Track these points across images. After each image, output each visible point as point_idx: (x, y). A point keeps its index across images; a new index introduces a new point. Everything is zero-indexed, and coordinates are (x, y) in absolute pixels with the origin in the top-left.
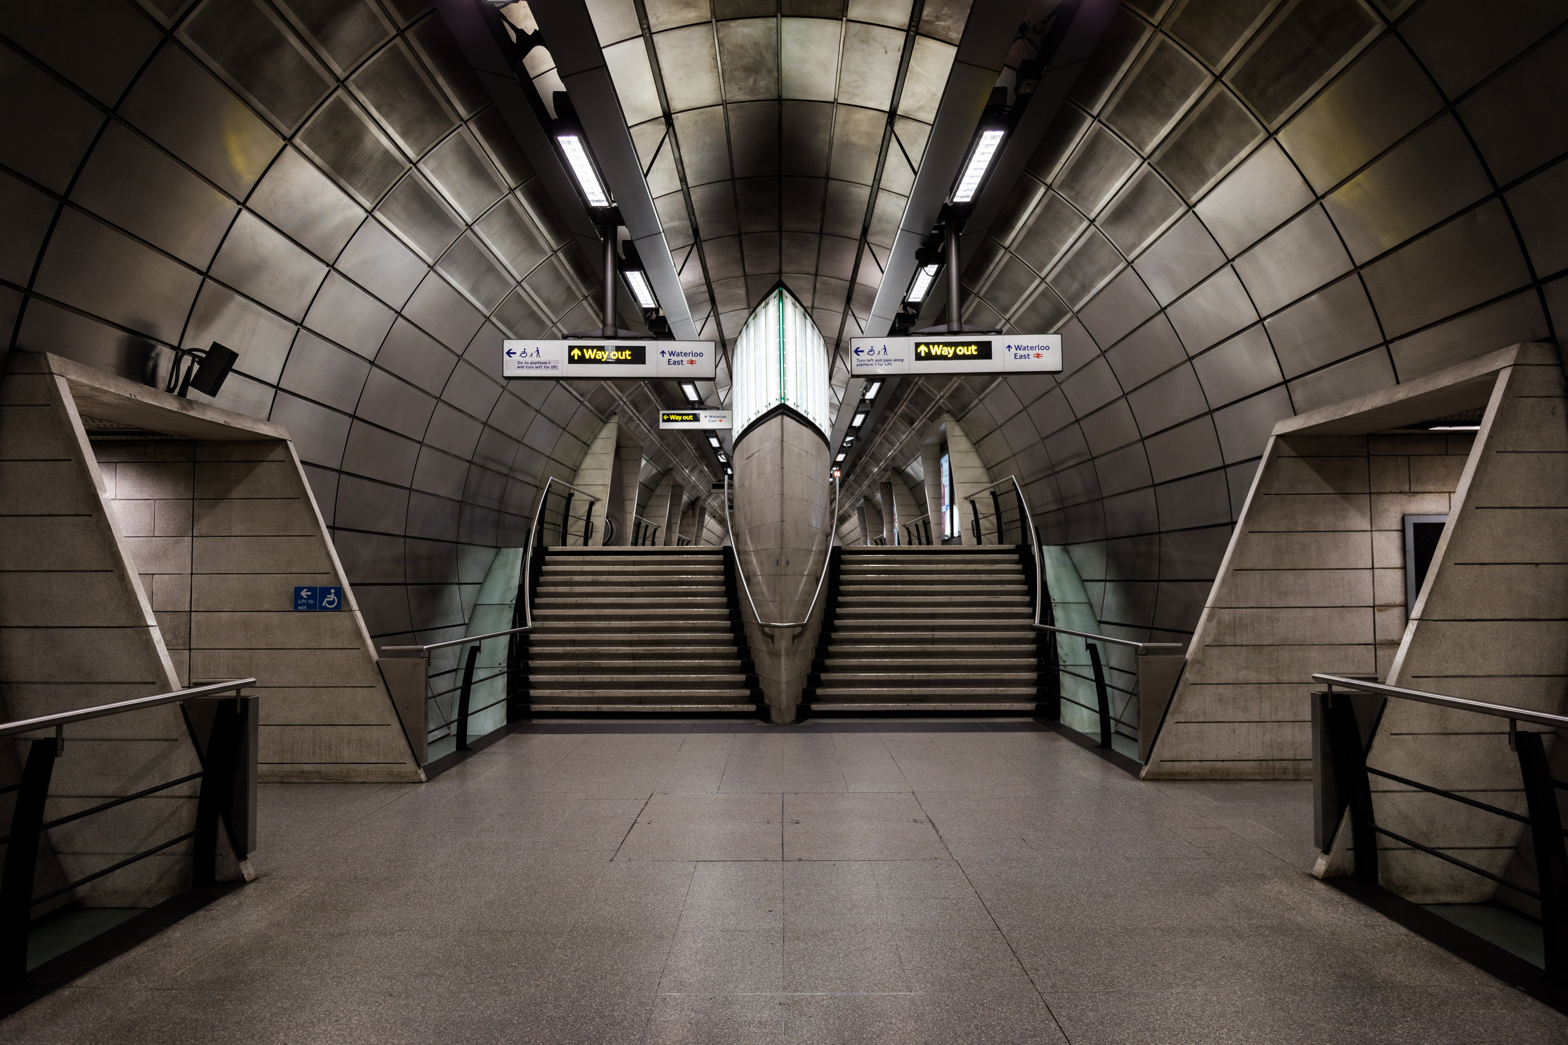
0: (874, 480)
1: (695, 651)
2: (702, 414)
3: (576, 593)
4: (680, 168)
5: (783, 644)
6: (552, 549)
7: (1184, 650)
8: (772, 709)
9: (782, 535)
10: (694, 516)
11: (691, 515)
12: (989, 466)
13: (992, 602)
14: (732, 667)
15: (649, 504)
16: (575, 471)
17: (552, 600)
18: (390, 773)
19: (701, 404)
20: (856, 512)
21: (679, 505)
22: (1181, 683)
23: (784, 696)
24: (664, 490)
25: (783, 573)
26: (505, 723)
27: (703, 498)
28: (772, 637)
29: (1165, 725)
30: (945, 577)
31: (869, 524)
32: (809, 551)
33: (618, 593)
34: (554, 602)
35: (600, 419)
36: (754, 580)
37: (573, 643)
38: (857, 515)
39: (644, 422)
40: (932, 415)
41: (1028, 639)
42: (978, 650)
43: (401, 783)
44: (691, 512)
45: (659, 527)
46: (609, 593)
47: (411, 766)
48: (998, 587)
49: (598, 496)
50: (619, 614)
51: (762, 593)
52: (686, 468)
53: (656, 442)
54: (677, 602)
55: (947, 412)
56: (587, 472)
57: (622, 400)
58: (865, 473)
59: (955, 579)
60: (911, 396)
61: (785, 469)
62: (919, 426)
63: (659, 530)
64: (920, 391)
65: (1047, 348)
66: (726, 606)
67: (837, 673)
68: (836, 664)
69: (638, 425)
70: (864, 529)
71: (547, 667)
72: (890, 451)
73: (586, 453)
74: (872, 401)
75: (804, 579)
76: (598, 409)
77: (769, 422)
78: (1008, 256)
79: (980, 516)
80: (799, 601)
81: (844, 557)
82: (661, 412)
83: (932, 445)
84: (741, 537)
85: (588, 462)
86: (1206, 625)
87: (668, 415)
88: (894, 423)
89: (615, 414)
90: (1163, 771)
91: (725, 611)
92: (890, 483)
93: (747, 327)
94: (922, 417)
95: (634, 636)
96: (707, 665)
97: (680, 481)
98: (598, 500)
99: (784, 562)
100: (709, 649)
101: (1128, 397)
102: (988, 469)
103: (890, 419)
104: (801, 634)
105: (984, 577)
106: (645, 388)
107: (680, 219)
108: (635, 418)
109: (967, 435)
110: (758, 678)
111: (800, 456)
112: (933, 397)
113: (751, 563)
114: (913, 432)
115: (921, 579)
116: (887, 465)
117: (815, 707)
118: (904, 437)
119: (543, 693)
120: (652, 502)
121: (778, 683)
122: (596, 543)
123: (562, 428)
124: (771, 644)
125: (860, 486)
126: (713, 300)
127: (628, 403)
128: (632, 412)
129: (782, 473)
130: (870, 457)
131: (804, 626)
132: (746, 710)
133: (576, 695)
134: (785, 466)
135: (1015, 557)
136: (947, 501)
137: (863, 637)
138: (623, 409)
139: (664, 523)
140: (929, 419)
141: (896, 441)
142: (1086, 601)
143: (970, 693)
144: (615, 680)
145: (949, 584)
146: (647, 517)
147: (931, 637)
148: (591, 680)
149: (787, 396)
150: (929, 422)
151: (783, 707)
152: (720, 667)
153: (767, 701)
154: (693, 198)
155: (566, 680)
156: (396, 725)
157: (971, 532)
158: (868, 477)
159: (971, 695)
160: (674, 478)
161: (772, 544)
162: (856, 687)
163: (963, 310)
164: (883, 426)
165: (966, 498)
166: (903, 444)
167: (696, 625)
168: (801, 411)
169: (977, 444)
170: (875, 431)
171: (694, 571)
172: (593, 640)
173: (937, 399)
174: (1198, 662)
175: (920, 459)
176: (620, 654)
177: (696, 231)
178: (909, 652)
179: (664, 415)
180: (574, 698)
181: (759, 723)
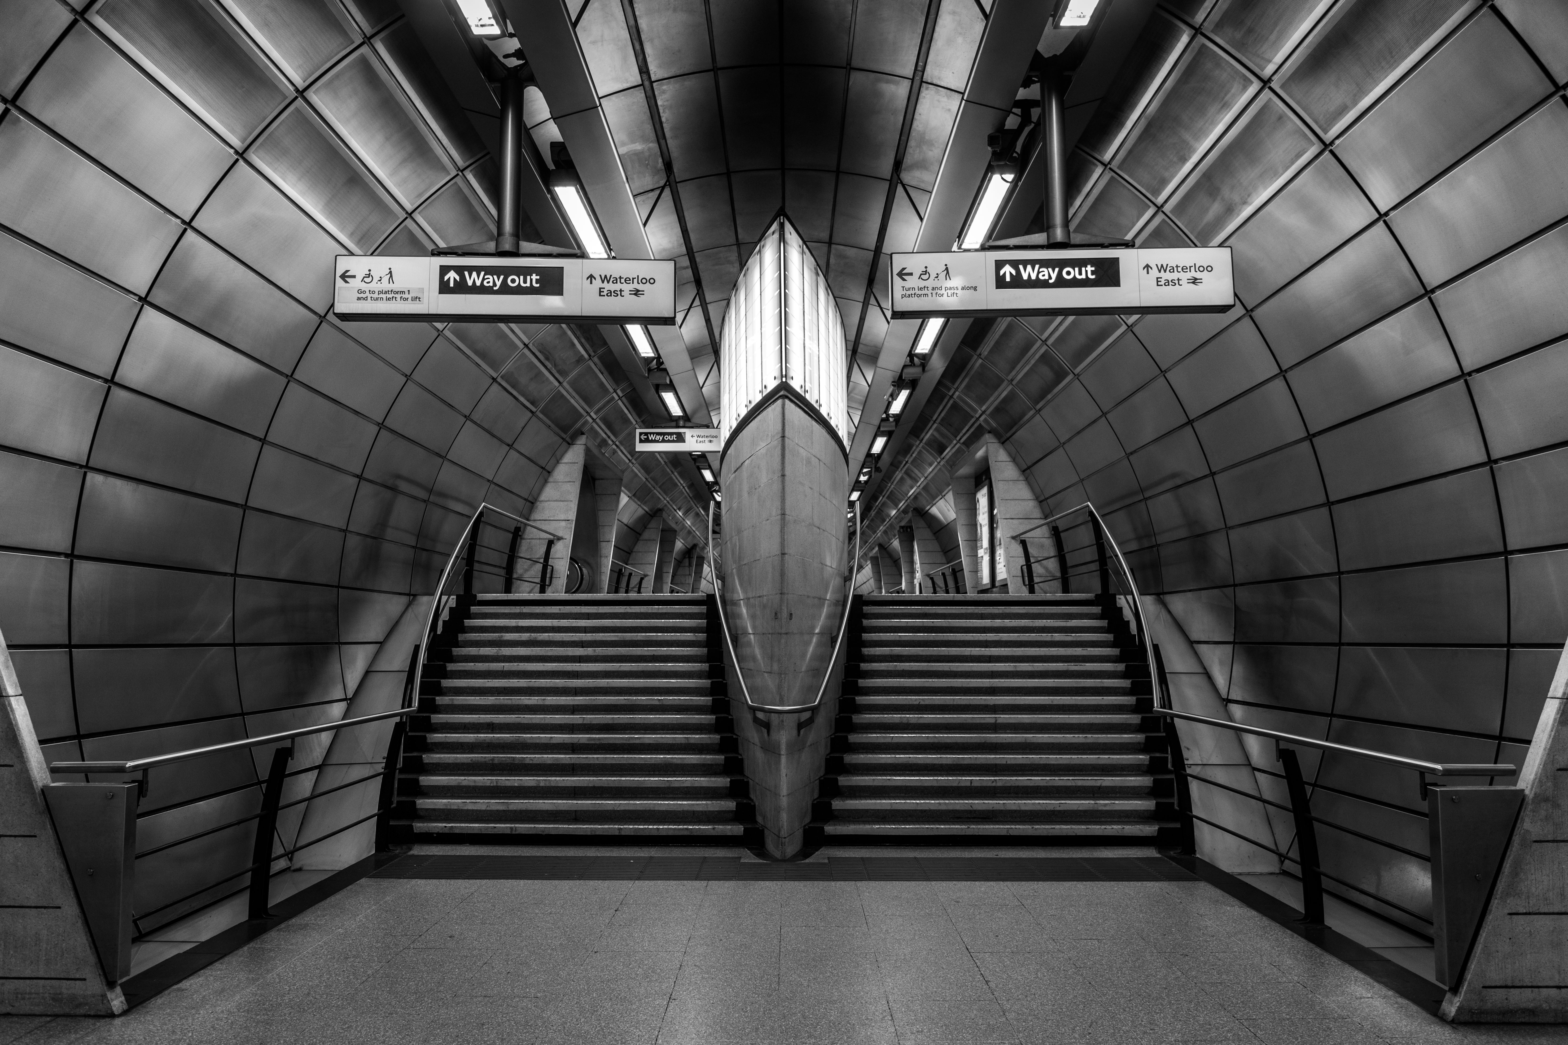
0: (891, 525)
1: (661, 741)
2: (688, 433)
3: (505, 656)
4: (638, 47)
5: (784, 737)
6: (481, 597)
7: (1514, 774)
8: (766, 831)
9: (782, 574)
10: (690, 565)
11: (687, 564)
12: (1042, 498)
13: (1073, 671)
14: (712, 765)
15: (635, 550)
16: (532, 503)
17: (470, 666)
18: (57, 998)
19: (687, 420)
20: (869, 562)
21: (672, 551)
22: (1516, 839)
23: (784, 816)
24: (653, 533)
25: (783, 631)
26: (373, 852)
27: (701, 546)
28: (767, 726)
29: (1490, 918)
30: (1005, 637)
31: (884, 575)
32: (822, 600)
33: (562, 657)
34: (473, 668)
35: (563, 438)
36: (743, 640)
37: (491, 727)
38: (870, 566)
39: (622, 448)
40: (968, 438)
41: (1130, 725)
42: (1062, 741)
43: (75, 1016)
44: (687, 560)
45: (646, 576)
46: (550, 657)
47: (94, 985)
48: (1078, 651)
49: (560, 534)
50: (560, 686)
51: (754, 659)
52: (679, 509)
53: (639, 474)
54: (640, 669)
55: (989, 432)
56: (546, 504)
57: (591, 416)
58: (881, 516)
59: (1019, 639)
60: (943, 415)
61: (786, 478)
62: (950, 454)
63: (646, 579)
64: (955, 406)
65: (1209, 269)
66: (709, 675)
67: (862, 775)
68: (859, 762)
69: (615, 452)
70: (878, 580)
71: (449, 764)
72: (912, 488)
73: (546, 481)
74: (897, 417)
75: (815, 640)
76: (557, 425)
77: (765, 413)
78: (1108, 176)
79: (1032, 560)
80: (807, 671)
81: (866, 609)
82: (638, 431)
83: (966, 477)
84: (728, 580)
85: (549, 492)
86: (1557, 731)
87: (646, 434)
88: (920, 452)
89: (583, 434)
90: (1489, 1005)
91: (705, 683)
92: (911, 527)
93: (737, 290)
94: (955, 442)
95: (576, 718)
96: (675, 761)
97: (673, 526)
98: (560, 539)
99: (785, 614)
100: (679, 737)
101: (1287, 375)
102: (1041, 502)
103: (914, 448)
104: (811, 721)
105: (1058, 637)
106: (620, 402)
107: (644, 139)
108: (610, 442)
109: (1014, 460)
110: (748, 782)
111: (809, 462)
112: (972, 413)
113: (739, 616)
114: (942, 463)
115: (972, 639)
116: (908, 505)
117: (830, 829)
118: (930, 470)
119: (434, 803)
120: (639, 547)
121: (777, 795)
122: (558, 591)
123: (508, 445)
124: (766, 735)
125: (875, 532)
126: (698, 282)
127: (598, 420)
128: (606, 433)
129: (783, 482)
130: (888, 498)
131: (814, 710)
132: (729, 834)
133: (484, 808)
134: (787, 473)
135: (1096, 610)
136: (985, 543)
137: (897, 721)
138: (592, 428)
139: (652, 571)
140: (964, 443)
141: (920, 475)
142: (1201, 670)
143: (1058, 809)
144: (542, 784)
145: (1009, 647)
146: (632, 565)
147: (993, 721)
148: (508, 784)
149: (792, 373)
150: (964, 447)
151: (784, 833)
152: (694, 765)
153: (759, 819)
154: (659, 103)
155: (472, 784)
156: (70, 909)
157: (1020, 579)
158: (884, 521)
159: (1060, 811)
160: (664, 520)
161: (767, 589)
162: (890, 798)
163: (1071, 212)
164: (905, 457)
165: (1014, 538)
166: (929, 478)
167: (665, 703)
168: (811, 398)
169: (1027, 471)
170: (895, 465)
171: (667, 627)
172: (519, 724)
173: (977, 416)
174: (1546, 800)
175: (950, 496)
176: (554, 744)
177: (668, 166)
178: (963, 744)
179: (641, 434)
180: (480, 811)
181: (748, 857)
